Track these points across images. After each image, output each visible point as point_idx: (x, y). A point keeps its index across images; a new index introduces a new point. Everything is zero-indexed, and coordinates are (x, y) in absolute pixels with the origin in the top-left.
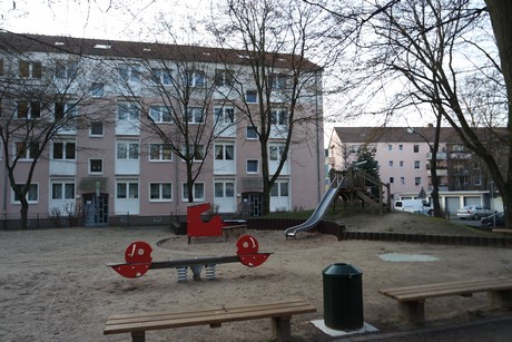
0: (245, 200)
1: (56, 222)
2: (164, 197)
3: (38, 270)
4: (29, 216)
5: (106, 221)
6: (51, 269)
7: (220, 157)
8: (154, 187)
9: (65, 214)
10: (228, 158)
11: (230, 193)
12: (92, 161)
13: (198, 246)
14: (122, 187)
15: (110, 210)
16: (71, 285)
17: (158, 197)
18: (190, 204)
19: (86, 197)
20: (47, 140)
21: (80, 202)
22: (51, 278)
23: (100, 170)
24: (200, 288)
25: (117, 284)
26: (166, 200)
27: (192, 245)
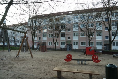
0: (105, 46)
1: (61, 50)
2: (84, 45)
3: (53, 58)
4: (56, 48)
5: (71, 50)
6: (56, 58)
7: (98, 35)
8: (82, 43)
9: (63, 48)
10: (100, 35)
11: (101, 44)
12: (68, 37)
13: (88, 57)
14: (75, 42)
15: (72, 47)
16: (57, 62)
17: (82, 45)
18: (87, 47)
19: (67, 45)
20: (59, 33)
21: (66, 46)
22: (55, 60)
23: (70, 39)
24: (81, 66)
25: (65, 63)
26: (84, 46)
27: (87, 56)
